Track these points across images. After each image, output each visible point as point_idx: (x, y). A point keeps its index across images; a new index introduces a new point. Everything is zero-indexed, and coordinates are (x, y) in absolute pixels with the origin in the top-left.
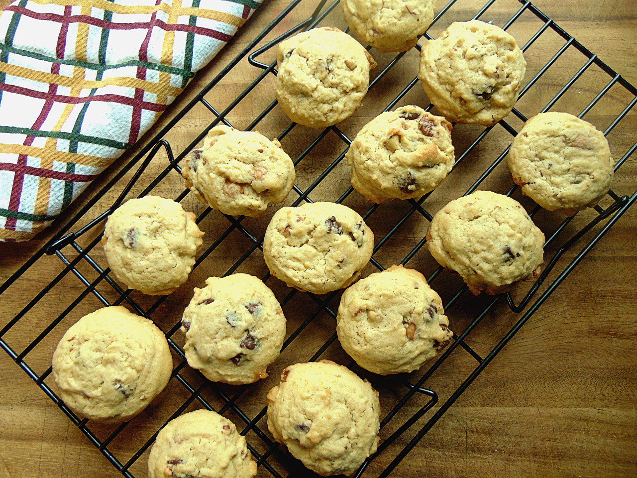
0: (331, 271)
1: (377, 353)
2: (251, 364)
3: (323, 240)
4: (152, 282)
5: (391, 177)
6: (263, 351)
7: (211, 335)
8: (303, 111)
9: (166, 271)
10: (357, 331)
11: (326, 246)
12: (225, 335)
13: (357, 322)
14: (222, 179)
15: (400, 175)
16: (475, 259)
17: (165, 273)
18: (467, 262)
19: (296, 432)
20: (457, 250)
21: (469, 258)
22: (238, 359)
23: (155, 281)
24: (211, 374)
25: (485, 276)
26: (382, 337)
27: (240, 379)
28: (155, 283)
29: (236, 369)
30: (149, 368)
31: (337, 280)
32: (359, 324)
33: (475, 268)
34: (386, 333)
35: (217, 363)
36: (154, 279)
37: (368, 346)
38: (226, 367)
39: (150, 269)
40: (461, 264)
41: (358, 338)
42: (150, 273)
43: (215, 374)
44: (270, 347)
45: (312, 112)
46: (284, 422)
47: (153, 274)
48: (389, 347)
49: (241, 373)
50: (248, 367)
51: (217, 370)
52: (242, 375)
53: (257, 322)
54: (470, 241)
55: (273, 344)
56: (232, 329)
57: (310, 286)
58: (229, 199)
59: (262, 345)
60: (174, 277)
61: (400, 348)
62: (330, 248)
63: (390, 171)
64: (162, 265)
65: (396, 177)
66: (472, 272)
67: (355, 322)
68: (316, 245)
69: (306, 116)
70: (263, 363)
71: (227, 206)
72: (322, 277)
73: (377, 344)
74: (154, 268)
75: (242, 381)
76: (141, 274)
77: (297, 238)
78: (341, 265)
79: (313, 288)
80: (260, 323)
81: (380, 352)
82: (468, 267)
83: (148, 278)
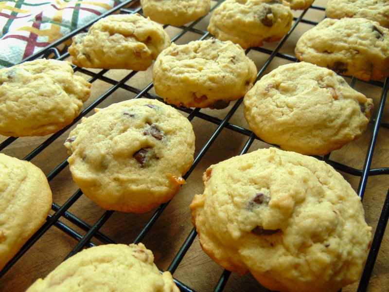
0: (226, 66)
1: (308, 114)
2: (161, 164)
3: (210, 49)
4: (30, 109)
5: (251, 14)
6: (173, 146)
7: (105, 131)
8: (168, 7)
9: (49, 97)
10: (275, 104)
11: (214, 53)
12: (122, 128)
13: (271, 97)
14: (107, 33)
15: (258, 10)
16: (351, 39)
17: (47, 98)
18: (346, 45)
19: (250, 214)
20: (332, 40)
21: (345, 42)
22: (143, 155)
23: (35, 108)
24: (108, 184)
25: (369, 50)
26: (305, 98)
27: (150, 185)
28: (35, 110)
29: (143, 171)
30: (16, 190)
31: (236, 74)
32: (275, 97)
33: (356, 46)
34: (308, 94)
35: (114, 165)
36: (34, 105)
37: (295, 110)
38: (128, 168)
39: (29, 94)
40: (341, 50)
41: (281, 109)
42: (29, 97)
43: (113, 184)
44: (180, 143)
45: (175, 7)
46: (227, 211)
47: (32, 99)
48: (319, 105)
49: (149, 177)
50: (158, 168)
51: (116, 175)
52: (152, 181)
53: (160, 115)
54: (338, 31)
55: (183, 139)
56: (130, 119)
57: (209, 82)
58: (114, 44)
59: (171, 140)
60: (58, 103)
61: (331, 104)
62: (219, 53)
63: (249, 10)
64: (44, 89)
65: (255, 13)
66: (355, 52)
67: (269, 98)
68: (204, 56)
69: (171, 10)
70: (176, 162)
71: (113, 51)
72: (219, 72)
73: (303, 105)
74: (35, 93)
75: (152, 189)
76: (17, 101)
77: (185, 54)
78: (234, 61)
79: (213, 85)
80: (163, 116)
81: (311, 112)
82: (348, 50)
83: (26, 104)
